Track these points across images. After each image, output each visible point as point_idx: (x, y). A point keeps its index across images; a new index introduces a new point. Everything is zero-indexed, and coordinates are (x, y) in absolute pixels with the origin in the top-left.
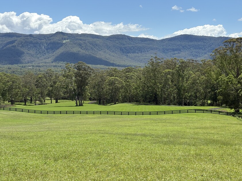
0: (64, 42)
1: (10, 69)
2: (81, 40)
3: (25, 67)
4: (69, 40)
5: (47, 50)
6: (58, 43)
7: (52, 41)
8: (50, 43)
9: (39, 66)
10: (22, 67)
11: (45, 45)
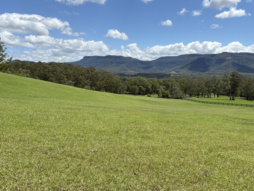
0: (228, 58)
1: (192, 75)
2: (239, 57)
3: (201, 74)
4: (231, 57)
5: (216, 64)
6: (223, 59)
7: (219, 58)
8: (218, 60)
9: (210, 74)
10: (200, 74)
11: (215, 61)
